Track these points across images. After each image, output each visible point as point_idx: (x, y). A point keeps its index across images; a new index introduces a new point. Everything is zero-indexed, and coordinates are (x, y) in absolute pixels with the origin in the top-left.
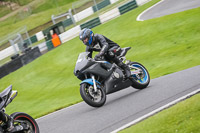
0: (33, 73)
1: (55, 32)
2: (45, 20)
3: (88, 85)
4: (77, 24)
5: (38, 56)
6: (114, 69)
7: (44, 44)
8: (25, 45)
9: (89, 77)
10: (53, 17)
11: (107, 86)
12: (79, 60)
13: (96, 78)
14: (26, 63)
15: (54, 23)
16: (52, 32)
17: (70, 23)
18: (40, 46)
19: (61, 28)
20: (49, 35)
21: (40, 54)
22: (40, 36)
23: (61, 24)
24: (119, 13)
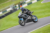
0: (15, 15)
1: (21, 5)
2: (19, 2)
3: (21, 20)
4: (27, 3)
5: (17, 11)
6: (28, 17)
7: (18, 8)
8: (14, 8)
9: (22, 18)
10: (21, 1)
11: (26, 21)
12: (19, 14)
13: (23, 19)
14: (14, 12)
15: (21, 3)
16: (20, 5)
17: (25, 3)
18: (17, 8)
19: (22, 4)
20: (20, 6)
21: (17, 10)
22: (17, 6)
23: (22, 3)
24: (37, 1)
